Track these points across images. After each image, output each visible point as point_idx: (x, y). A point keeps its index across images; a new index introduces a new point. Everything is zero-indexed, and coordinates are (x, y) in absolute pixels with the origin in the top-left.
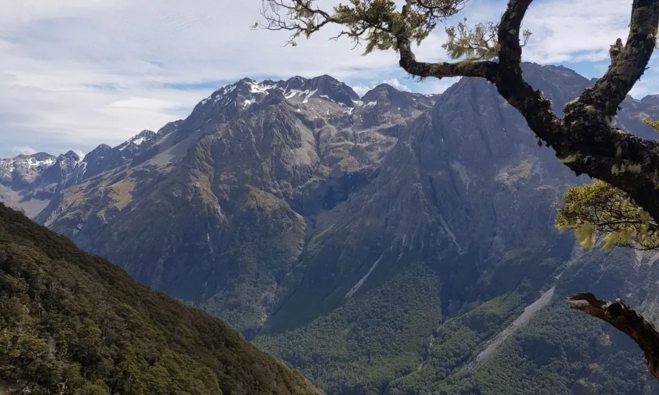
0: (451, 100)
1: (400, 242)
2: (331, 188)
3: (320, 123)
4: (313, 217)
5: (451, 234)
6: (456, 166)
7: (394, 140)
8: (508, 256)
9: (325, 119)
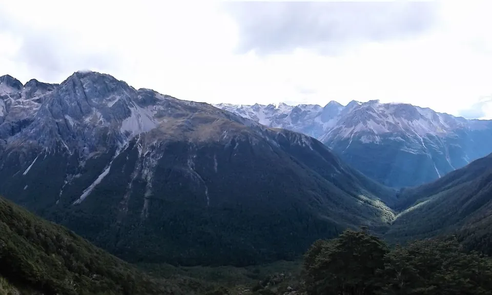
0: (64, 88)
1: (45, 150)
2: (13, 126)
3: (6, 97)
4: (6, 139)
5: (66, 146)
6: (67, 117)
7: (40, 105)
8: (91, 155)
9: (8, 95)
